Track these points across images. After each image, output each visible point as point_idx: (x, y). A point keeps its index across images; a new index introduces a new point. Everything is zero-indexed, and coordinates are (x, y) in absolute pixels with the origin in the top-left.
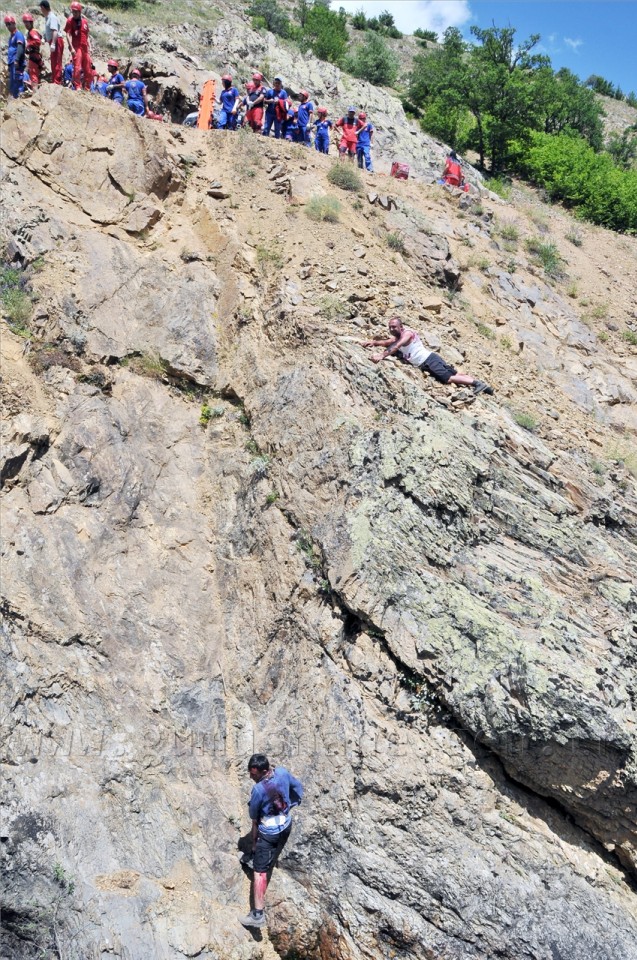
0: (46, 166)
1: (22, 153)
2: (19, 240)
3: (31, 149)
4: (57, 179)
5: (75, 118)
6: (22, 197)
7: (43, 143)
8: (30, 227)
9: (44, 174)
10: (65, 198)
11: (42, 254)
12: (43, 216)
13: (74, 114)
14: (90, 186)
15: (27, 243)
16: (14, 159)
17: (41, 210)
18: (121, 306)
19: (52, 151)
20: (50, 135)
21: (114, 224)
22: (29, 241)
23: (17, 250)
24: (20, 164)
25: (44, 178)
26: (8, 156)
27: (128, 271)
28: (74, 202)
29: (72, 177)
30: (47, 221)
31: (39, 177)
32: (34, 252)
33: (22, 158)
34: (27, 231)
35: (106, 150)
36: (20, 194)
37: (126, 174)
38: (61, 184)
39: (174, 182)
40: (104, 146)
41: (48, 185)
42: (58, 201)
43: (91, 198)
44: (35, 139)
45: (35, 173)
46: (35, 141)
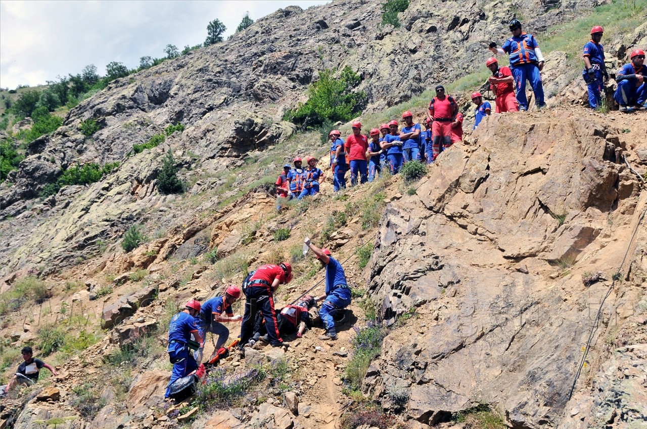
0: (465, 207)
1: (439, 200)
2: (395, 295)
3: (453, 192)
4: (477, 218)
5: (511, 145)
6: (423, 248)
7: (465, 182)
8: (411, 279)
9: (461, 216)
10: (482, 238)
11: (418, 306)
12: (437, 264)
13: (510, 140)
14: (513, 218)
15: (404, 296)
16: (431, 209)
17: (437, 258)
18: (484, 352)
19: (475, 189)
20: (473, 172)
21: (533, 255)
22: (407, 293)
23: (389, 305)
24: (437, 212)
25: (461, 221)
26: (426, 207)
27: (513, 309)
28: (492, 240)
29: (494, 212)
30: (441, 268)
31: (455, 221)
32: (409, 306)
33: (439, 205)
34: (407, 284)
35: (538, 170)
36: (422, 244)
37: (558, 193)
38: (479, 223)
39: (623, 185)
40: (537, 167)
41: (464, 227)
42: (472, 242)
43: (510, 231)
44: (458, 180)
45: (451, 218)
46: (457, 183)
